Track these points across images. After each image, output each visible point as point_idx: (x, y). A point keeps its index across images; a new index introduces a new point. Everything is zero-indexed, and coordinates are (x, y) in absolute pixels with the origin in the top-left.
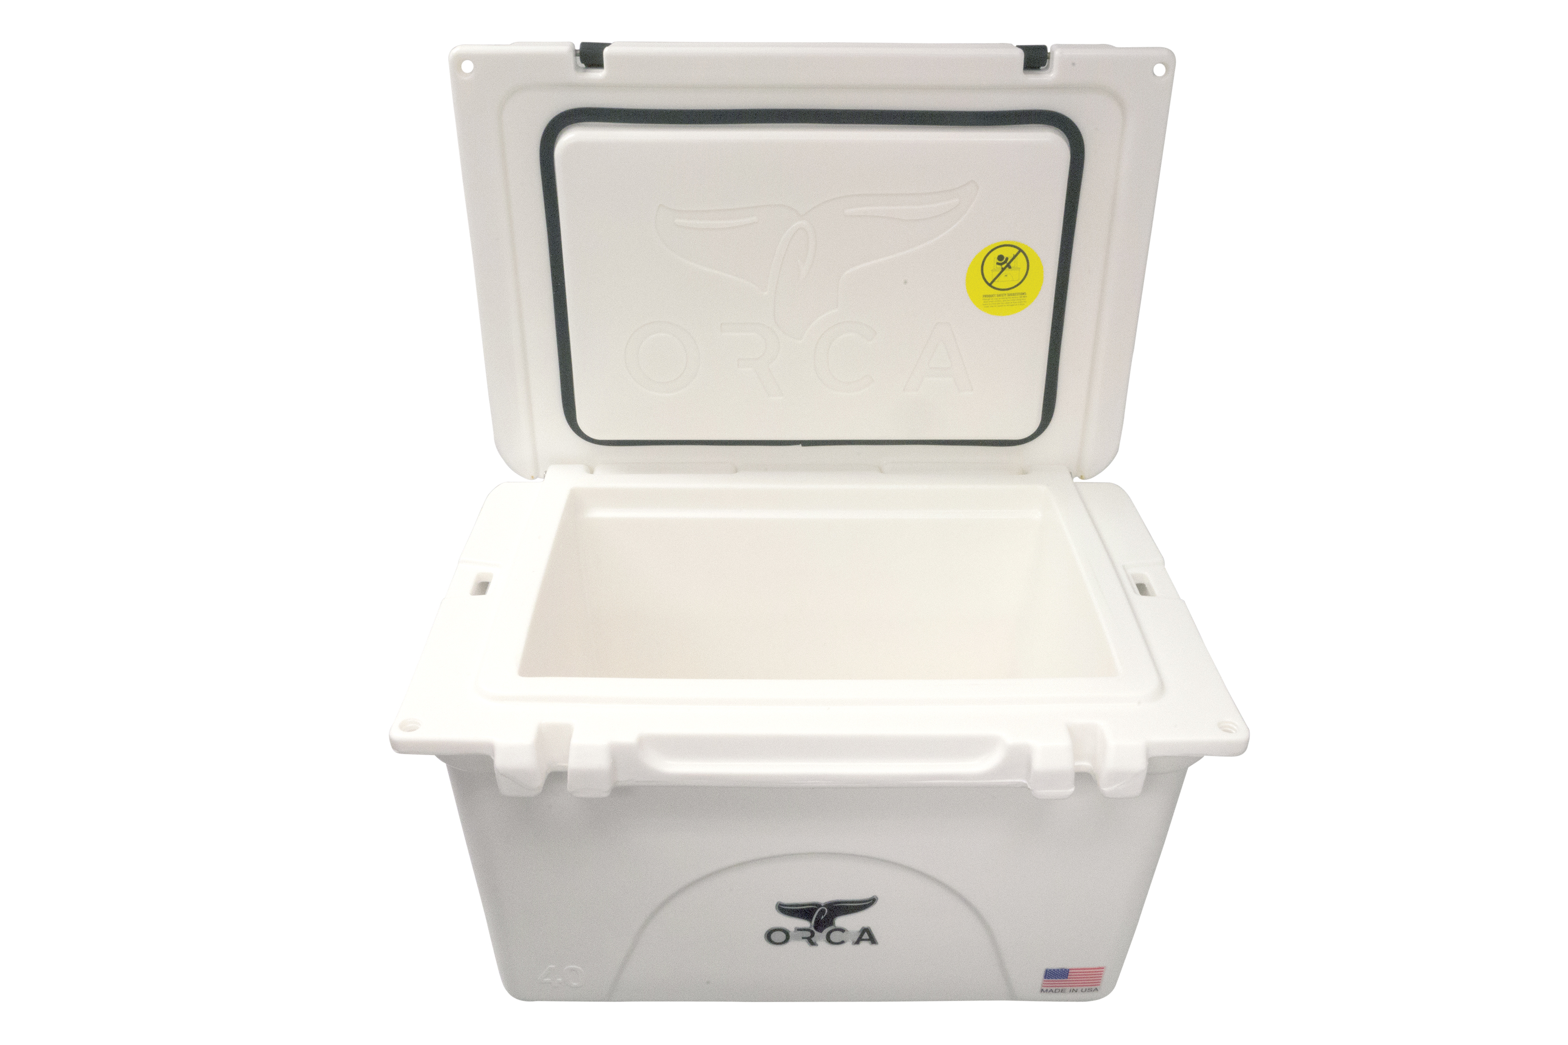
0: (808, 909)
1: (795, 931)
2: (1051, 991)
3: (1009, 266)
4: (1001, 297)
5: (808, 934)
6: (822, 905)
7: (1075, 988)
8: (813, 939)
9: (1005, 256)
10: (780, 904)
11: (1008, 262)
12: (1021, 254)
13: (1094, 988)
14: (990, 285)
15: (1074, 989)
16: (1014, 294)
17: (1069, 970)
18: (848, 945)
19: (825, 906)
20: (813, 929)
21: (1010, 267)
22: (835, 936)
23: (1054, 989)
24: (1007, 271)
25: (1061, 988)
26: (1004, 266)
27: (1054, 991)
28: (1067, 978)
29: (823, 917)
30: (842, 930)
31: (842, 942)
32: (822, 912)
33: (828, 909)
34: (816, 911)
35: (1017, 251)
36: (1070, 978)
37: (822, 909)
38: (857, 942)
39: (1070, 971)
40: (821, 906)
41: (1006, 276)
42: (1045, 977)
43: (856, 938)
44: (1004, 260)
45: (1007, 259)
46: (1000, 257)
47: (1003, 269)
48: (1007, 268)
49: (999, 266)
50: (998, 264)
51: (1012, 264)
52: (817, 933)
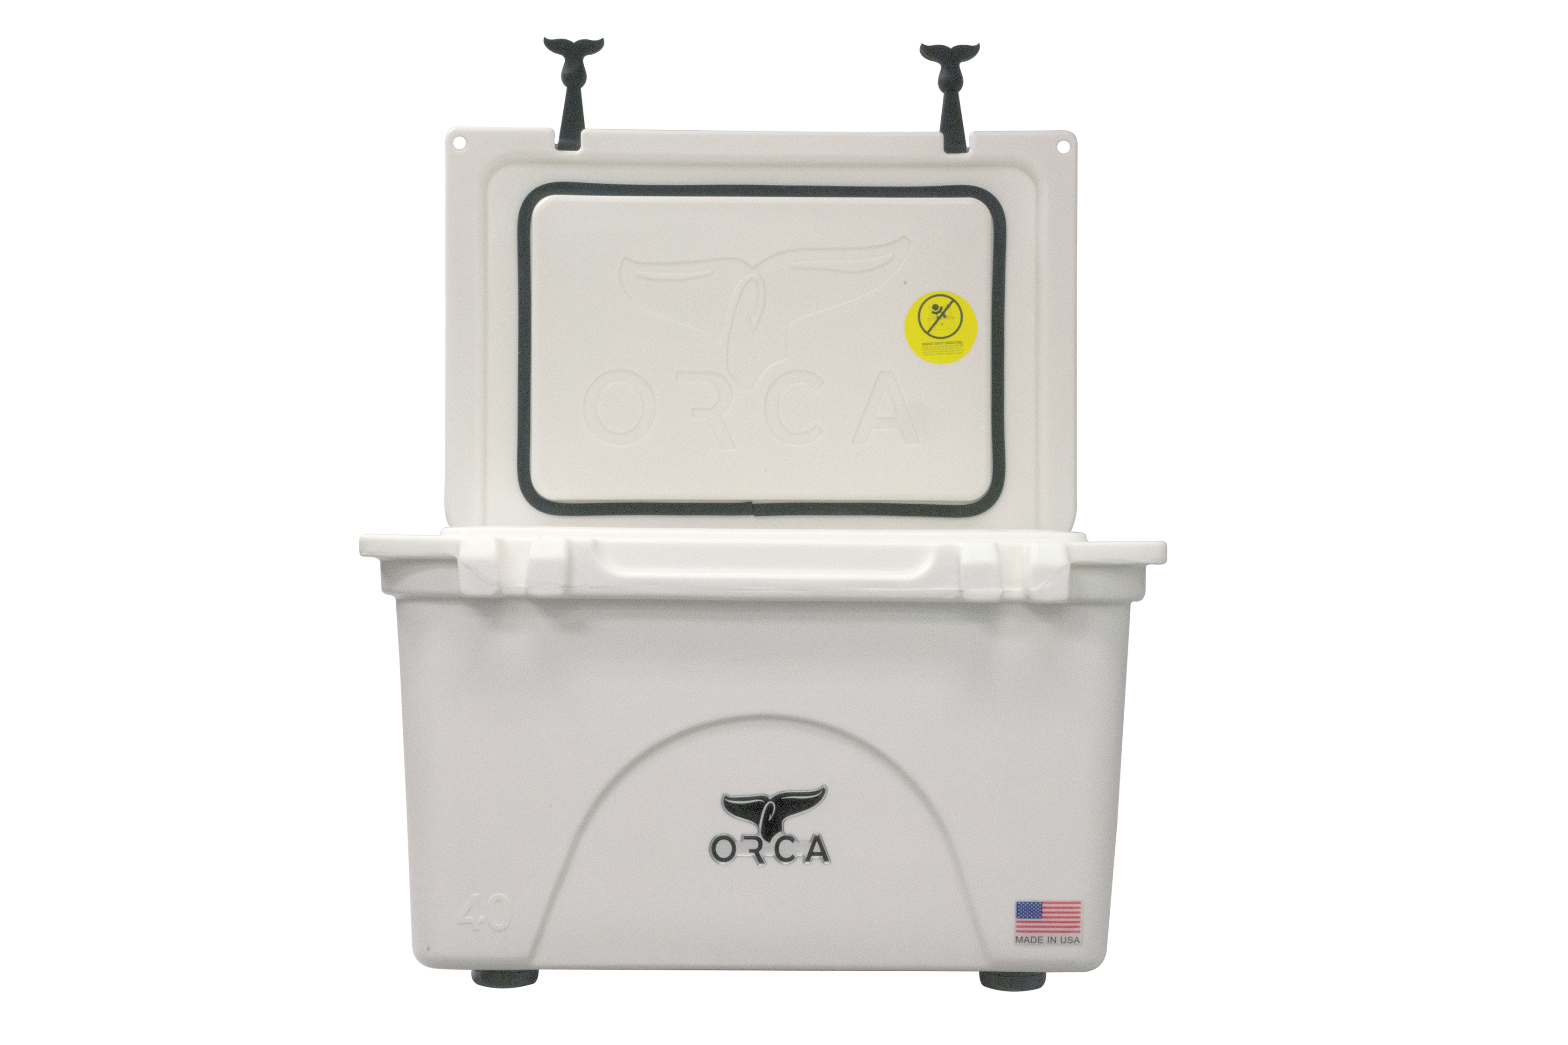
0: (754, 803)
1: (741, 840)
2: (1027, 939)
3: (943, 315)
4: (939, 345)
5: (754, 845)
6: (770, 798)
7: (1053, 935)
8: (761, 853)
9: (940, 305)
10: (726, 797)
11: (942, 311)
12: (954, 304)
13: (1074, 935)
14: (928, 333)
15: (1051, 938)
16: (951, 343)
17: (1042, 903)
18: (798, 863)
19: (772, 800)
20: (760, 836)
21: (945, 317)
22: (786, 849)
23: (1029, 935)
24: (942, 320)
25: (1037, 935)
26: (939, 315)
27: (1030, 941)
28: (1042, 917)
29: (770, 817)
30: (791, 839)
31: (792, 858)
32: (770, 807)
33: (776, 804)
34: (763, 807)
35: (949, 300)
36: (1045, 917)
37: (770, 804)
38: (808, 859)
39: (1044, 905)
40: (769, 800)
41: (942, 324)
42: (1018, 916)
43: (806, 853)
44: (939, 308)
45: (941, 308)
46: (935, 307)
47: (939, 318)
48: (943, 317)
49: (935, 315)
50: (933, 313)
51: (947, 313)
52: (764, 842)
